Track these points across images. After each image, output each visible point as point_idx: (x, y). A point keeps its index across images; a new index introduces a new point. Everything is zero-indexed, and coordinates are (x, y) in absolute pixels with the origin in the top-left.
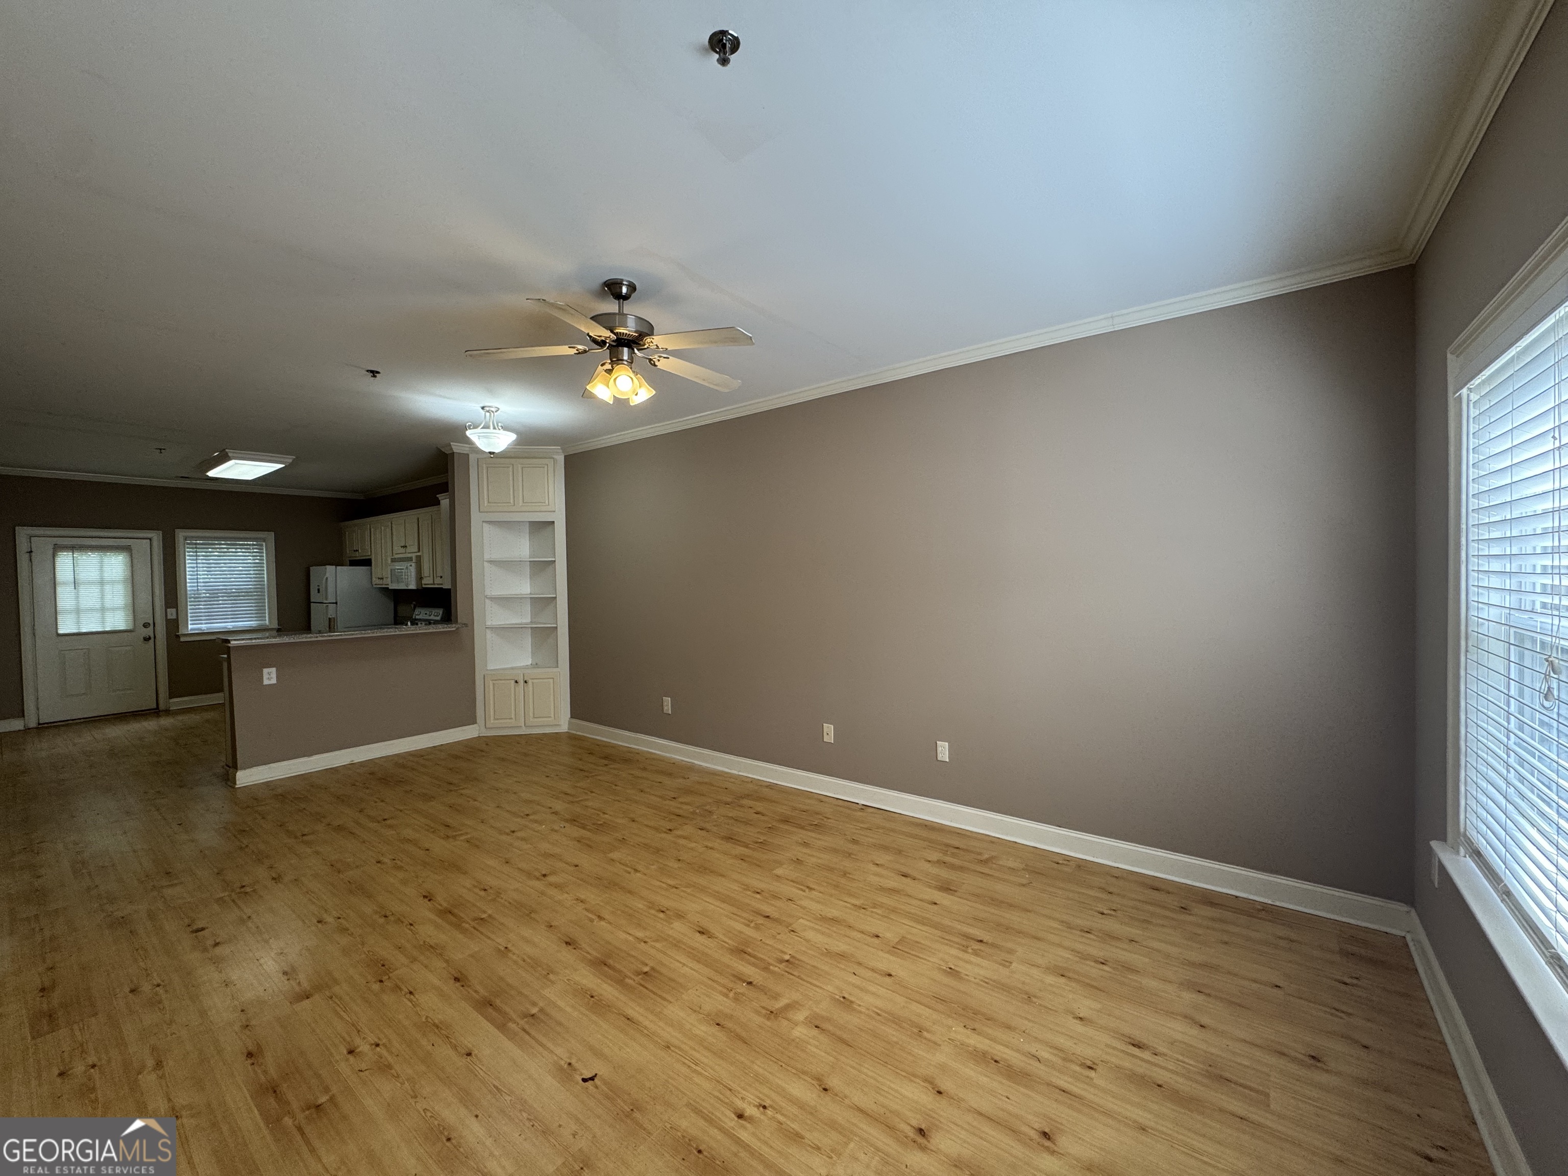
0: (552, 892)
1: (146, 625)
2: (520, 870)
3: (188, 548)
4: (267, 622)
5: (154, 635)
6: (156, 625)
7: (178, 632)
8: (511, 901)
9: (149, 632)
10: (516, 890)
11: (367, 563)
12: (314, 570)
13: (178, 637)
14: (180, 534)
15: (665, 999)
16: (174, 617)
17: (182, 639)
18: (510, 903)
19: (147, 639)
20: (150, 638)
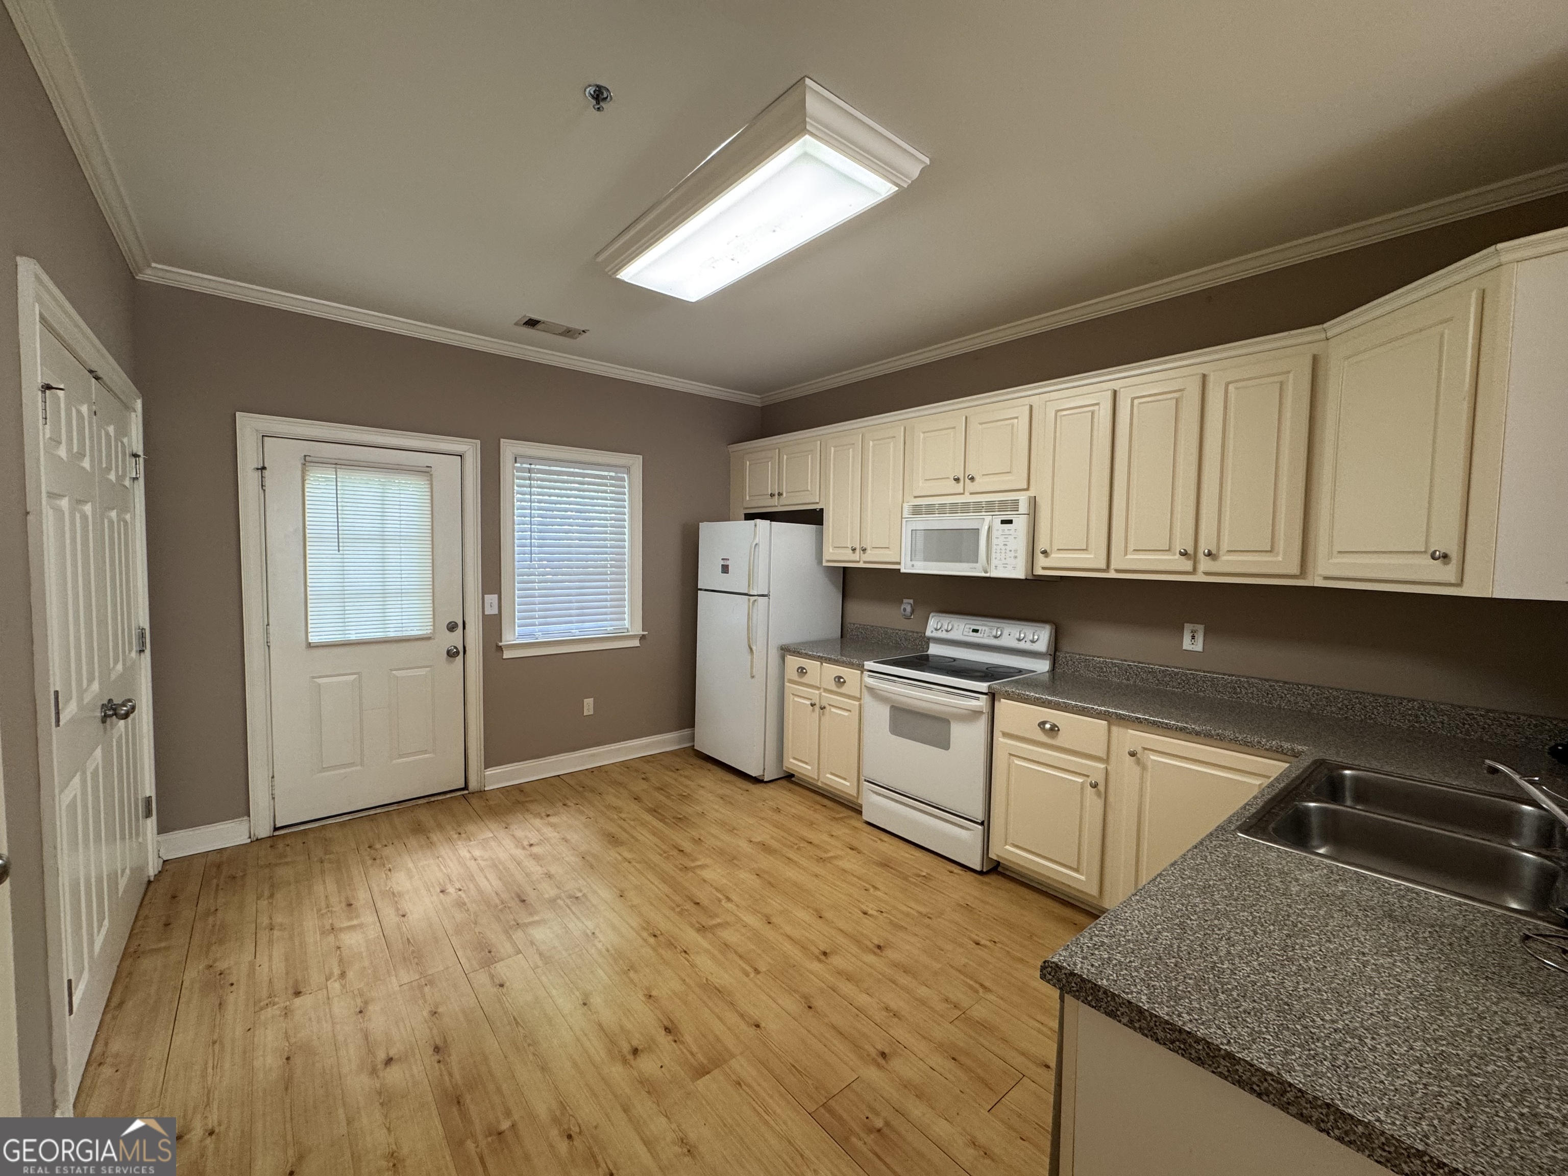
1: (452, 627)
3: (519, 478)
4: (627, 623)
5: (464, 648)
6: (467, 626)
7: (501, 641)
9: (455, 639)
11: (814, 517)
12: (707, 530)
13: (500, 649)
14: (509, 448)
16: (496, 612)
17: (507, 655)
19: (452, 654)
20: (458, 653)
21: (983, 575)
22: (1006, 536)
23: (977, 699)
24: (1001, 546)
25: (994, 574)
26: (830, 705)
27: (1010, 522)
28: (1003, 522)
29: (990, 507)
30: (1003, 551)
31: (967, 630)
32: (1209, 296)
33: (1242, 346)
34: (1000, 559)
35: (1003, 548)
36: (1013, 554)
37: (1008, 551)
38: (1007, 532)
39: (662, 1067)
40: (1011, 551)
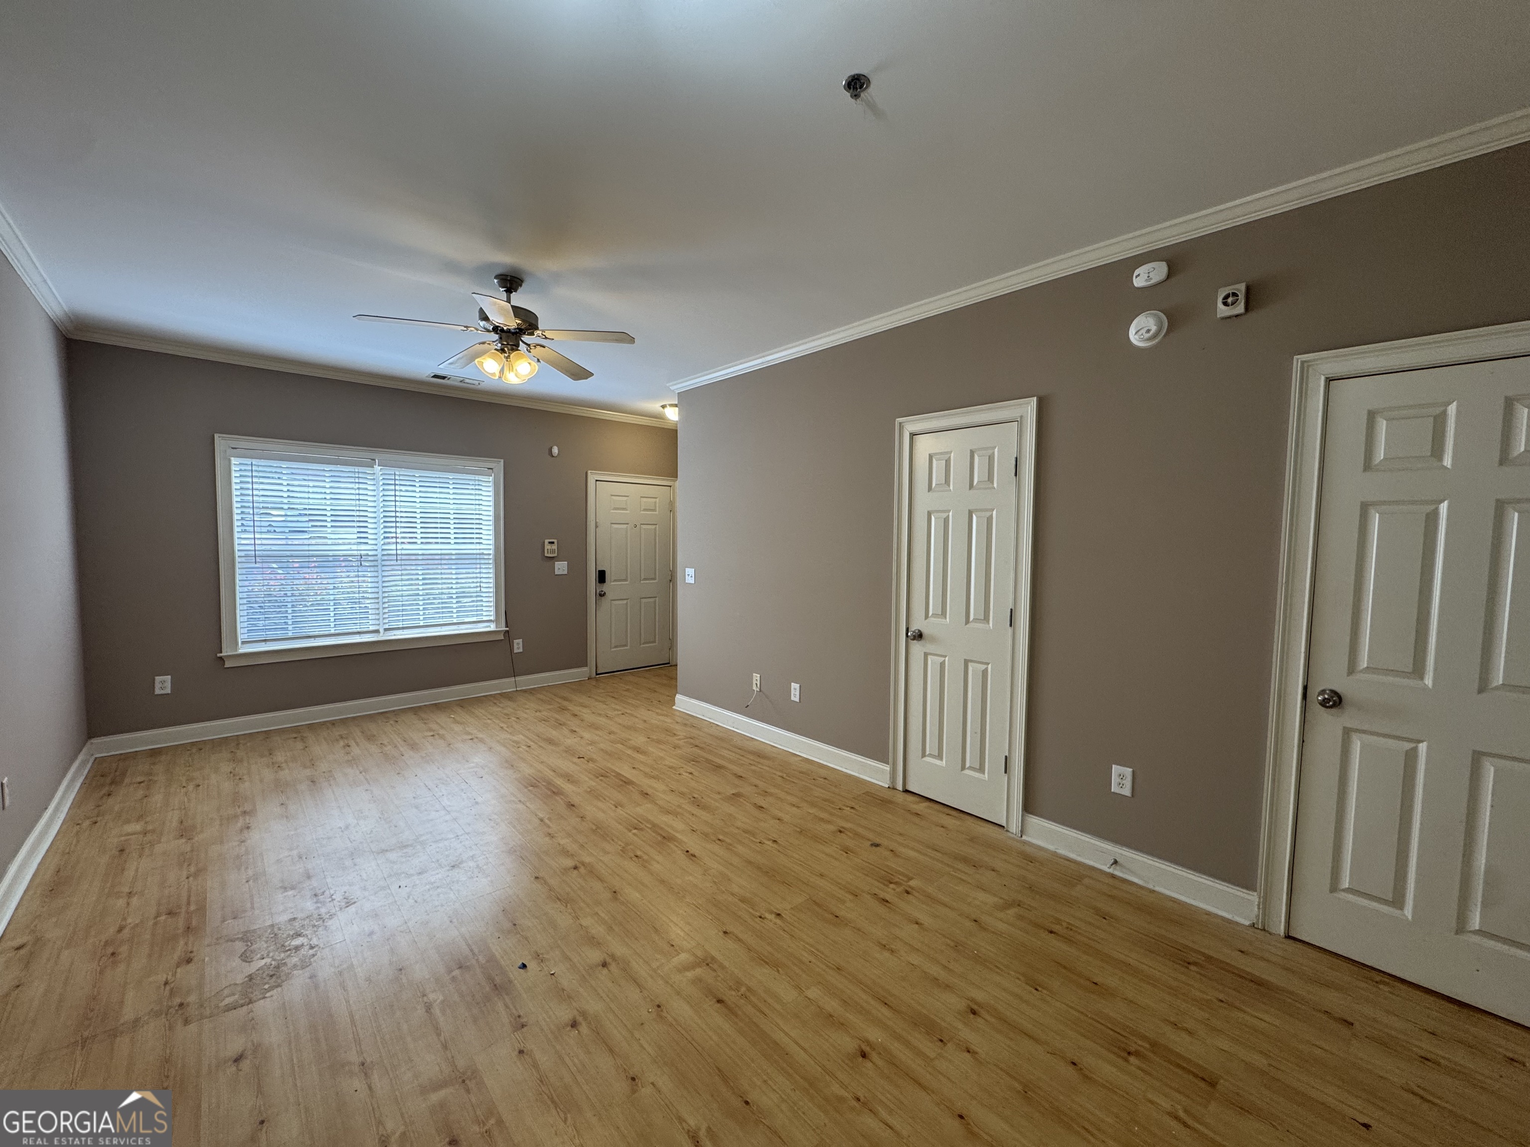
0: (572, 847)
2: (601, 879)
8: (612, 842)
10: (606, 853)
15: (532, 777)
18: (613, 840)
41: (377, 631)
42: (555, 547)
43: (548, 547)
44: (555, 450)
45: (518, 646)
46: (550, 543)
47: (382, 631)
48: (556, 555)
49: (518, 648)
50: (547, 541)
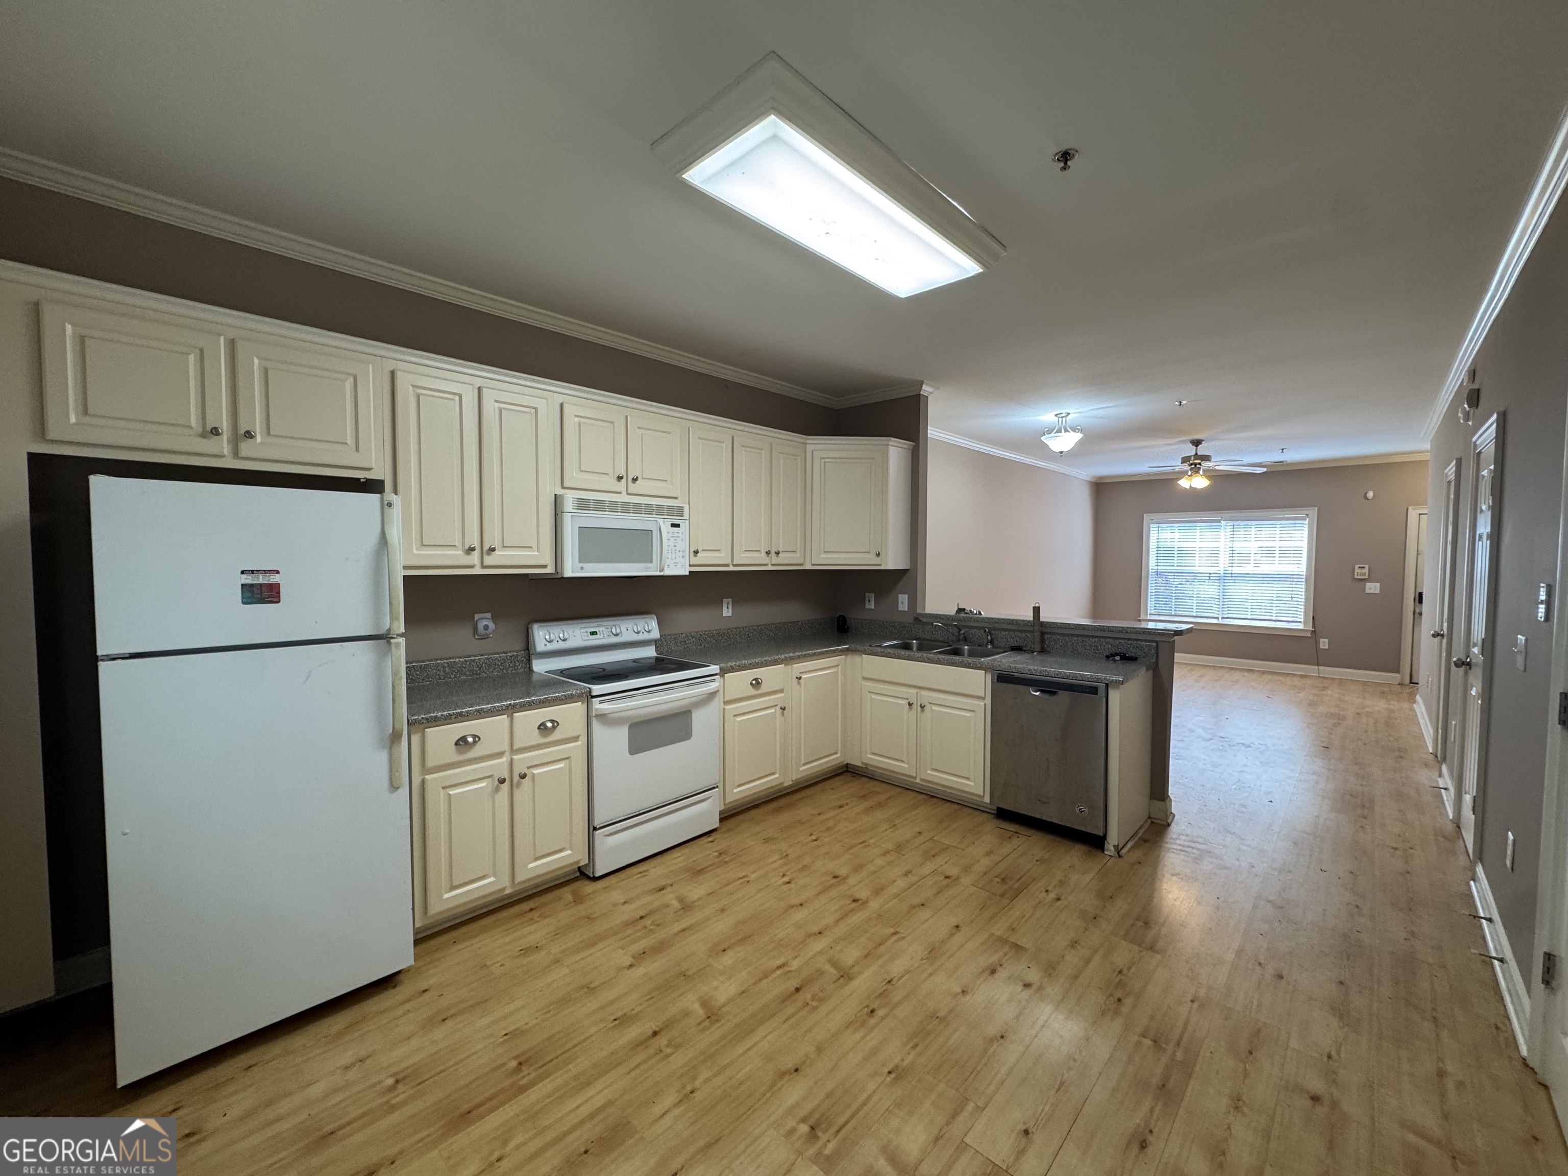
21: (658, 573)
22: (676, 538)
23: (714, 680)
24: (672, 547)
25: (668, 572)
26: (528, 768)
27: (678, 526)
28: (673, 525)
29: (660, 510)
30: (674, 552)
31: (585, 634)
32: (726, 384)
33: (776, 433)
34: (672, 559)
35: (674, 549)
36: (681, 554)
37: (677, 552)
38: (676, 535)
39: (1029, 967)
40: (679, 551)
41: (1217, 618)
42: (1366, 571)
43: (1357, 570)
44: (1370, 494)
45: (1324, 643)
46: (1359, 567)
47: (1220, 618)
48: (1366, 577)
49: (1324, 646)
50: (1357, 566)
